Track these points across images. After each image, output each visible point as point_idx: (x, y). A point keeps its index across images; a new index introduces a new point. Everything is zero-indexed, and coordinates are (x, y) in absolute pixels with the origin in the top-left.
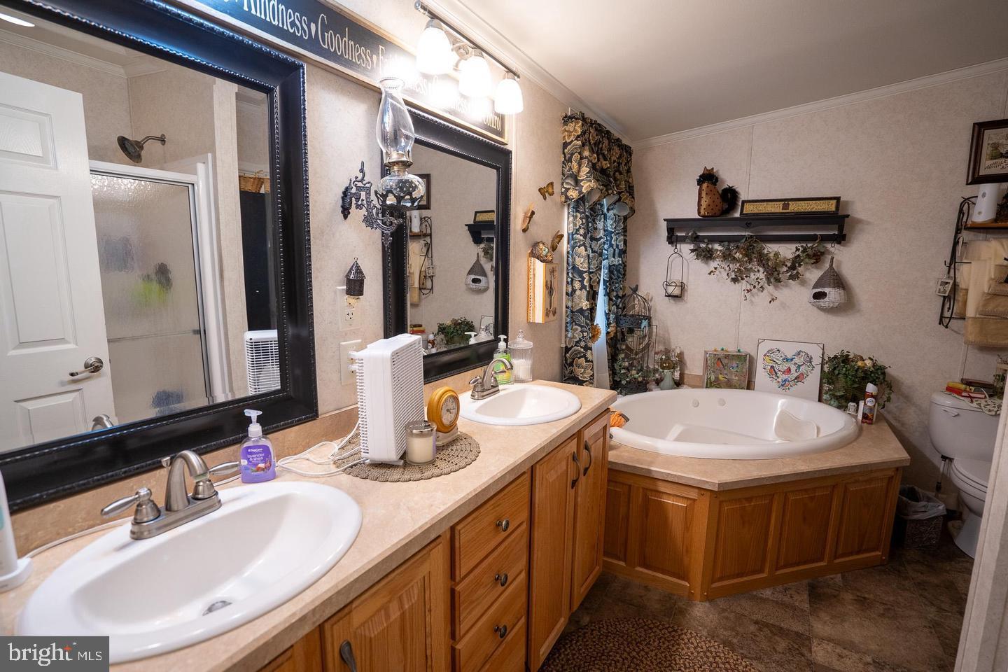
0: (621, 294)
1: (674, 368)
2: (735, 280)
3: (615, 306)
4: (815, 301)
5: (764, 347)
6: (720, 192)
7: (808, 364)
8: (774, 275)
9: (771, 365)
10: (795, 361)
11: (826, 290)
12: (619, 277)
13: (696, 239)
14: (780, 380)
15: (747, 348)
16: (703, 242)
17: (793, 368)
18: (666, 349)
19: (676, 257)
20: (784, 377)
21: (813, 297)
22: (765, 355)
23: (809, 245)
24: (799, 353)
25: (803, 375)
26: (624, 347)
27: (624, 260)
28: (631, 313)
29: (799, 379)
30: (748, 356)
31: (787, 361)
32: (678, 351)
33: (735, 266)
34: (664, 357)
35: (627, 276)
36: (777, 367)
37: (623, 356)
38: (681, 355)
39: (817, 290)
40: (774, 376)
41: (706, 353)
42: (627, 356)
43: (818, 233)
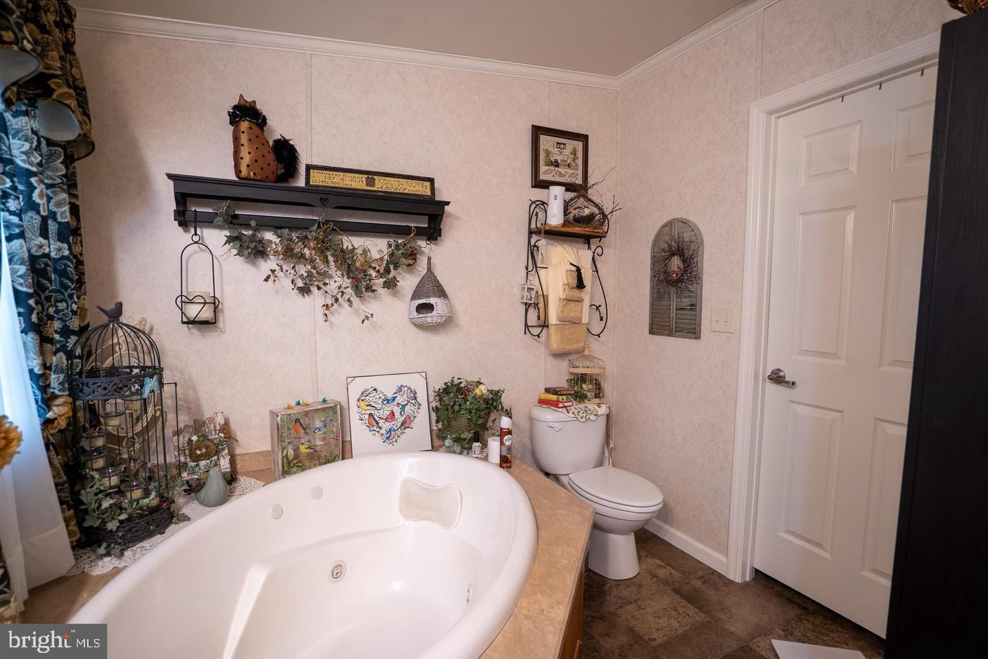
0: (75, 324)
1: (217, 453)
2: (304, 290)
3: (61, 354)
4: (420, 316)
5: (356, 389)
6: (271, 143)
7: (413, 401)
8: (361, 282)
9: (368, 412)
10: (398, 400)
11: (432, 300)
12: (66, 287)
13: (233, 221)
14: (383, 431)
15: (334, 394)
16: (248, 226)
17: (397, 411)
18: (195, 421)
19: (196, 252)
20: (386, 426)
21: (417, 311)
22: (358, 400)
23: (400, 241)
24: (400, 389)
25: (410, 418)
26: (100, 442)
27: (77, 249)
28: (108, 363)
29: (405, 424)
30: (338, 406)
31: (388, 402)
32: (220, 420)
33: (303, 270)
34: (195, 438)
35: (88, 286)
36: (376, 413)
37: (100, 463)
38: (226, 428)
39: (421, 301)
40: (375, 428)
41: (274, 414)
42: (112, 463)
43: (412, 225)
